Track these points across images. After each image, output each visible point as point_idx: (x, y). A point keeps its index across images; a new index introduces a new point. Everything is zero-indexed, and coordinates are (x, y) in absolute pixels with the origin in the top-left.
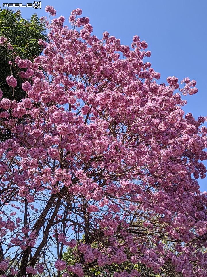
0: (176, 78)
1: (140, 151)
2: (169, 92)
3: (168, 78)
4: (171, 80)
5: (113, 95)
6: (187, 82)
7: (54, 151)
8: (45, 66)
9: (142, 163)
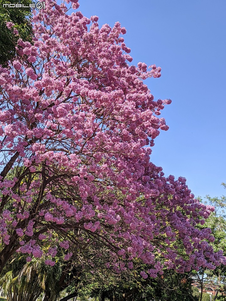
0: (146, 65)
1: (115, 138)
2: (140, 83)
3: (139, 63)
4: (141, 66)
5: (103, 97)
6: (154, 68)
7: (51, 133)
8: (45, 53)
9: (116, 149)
